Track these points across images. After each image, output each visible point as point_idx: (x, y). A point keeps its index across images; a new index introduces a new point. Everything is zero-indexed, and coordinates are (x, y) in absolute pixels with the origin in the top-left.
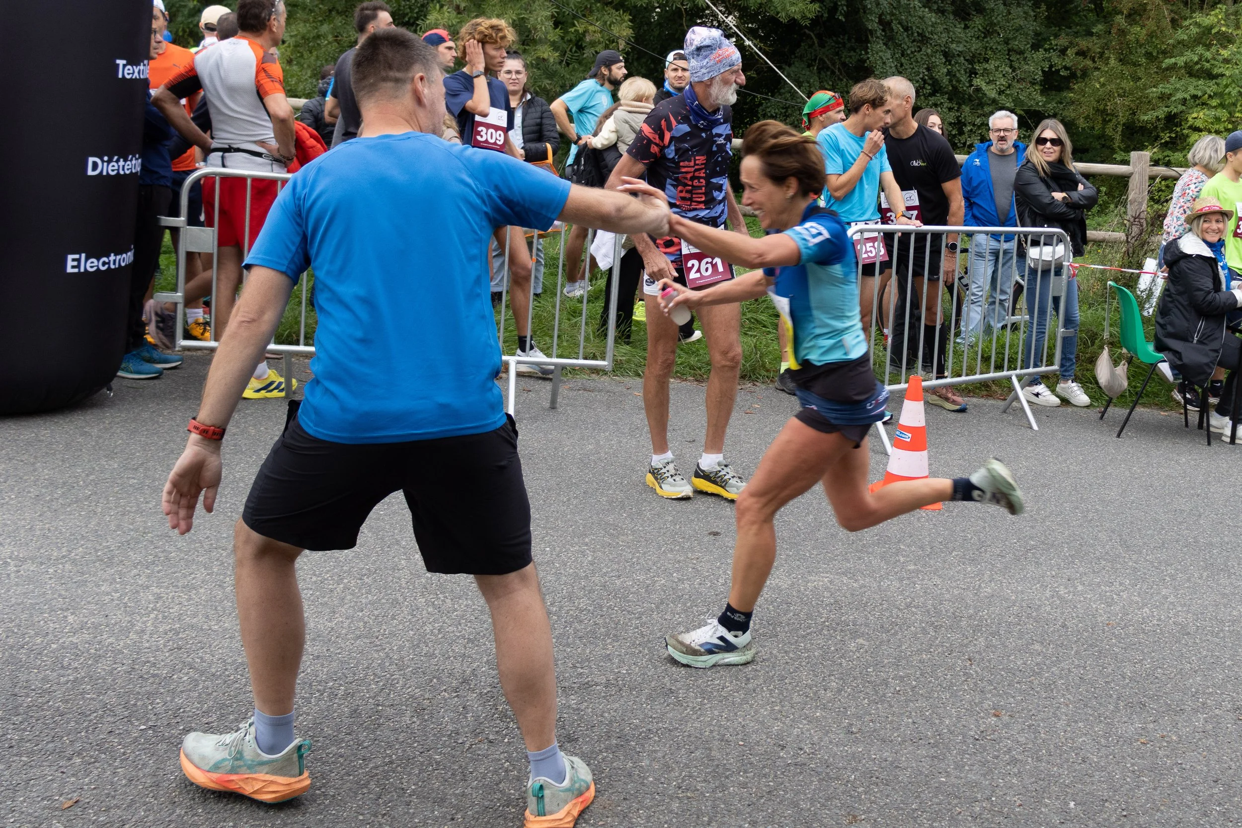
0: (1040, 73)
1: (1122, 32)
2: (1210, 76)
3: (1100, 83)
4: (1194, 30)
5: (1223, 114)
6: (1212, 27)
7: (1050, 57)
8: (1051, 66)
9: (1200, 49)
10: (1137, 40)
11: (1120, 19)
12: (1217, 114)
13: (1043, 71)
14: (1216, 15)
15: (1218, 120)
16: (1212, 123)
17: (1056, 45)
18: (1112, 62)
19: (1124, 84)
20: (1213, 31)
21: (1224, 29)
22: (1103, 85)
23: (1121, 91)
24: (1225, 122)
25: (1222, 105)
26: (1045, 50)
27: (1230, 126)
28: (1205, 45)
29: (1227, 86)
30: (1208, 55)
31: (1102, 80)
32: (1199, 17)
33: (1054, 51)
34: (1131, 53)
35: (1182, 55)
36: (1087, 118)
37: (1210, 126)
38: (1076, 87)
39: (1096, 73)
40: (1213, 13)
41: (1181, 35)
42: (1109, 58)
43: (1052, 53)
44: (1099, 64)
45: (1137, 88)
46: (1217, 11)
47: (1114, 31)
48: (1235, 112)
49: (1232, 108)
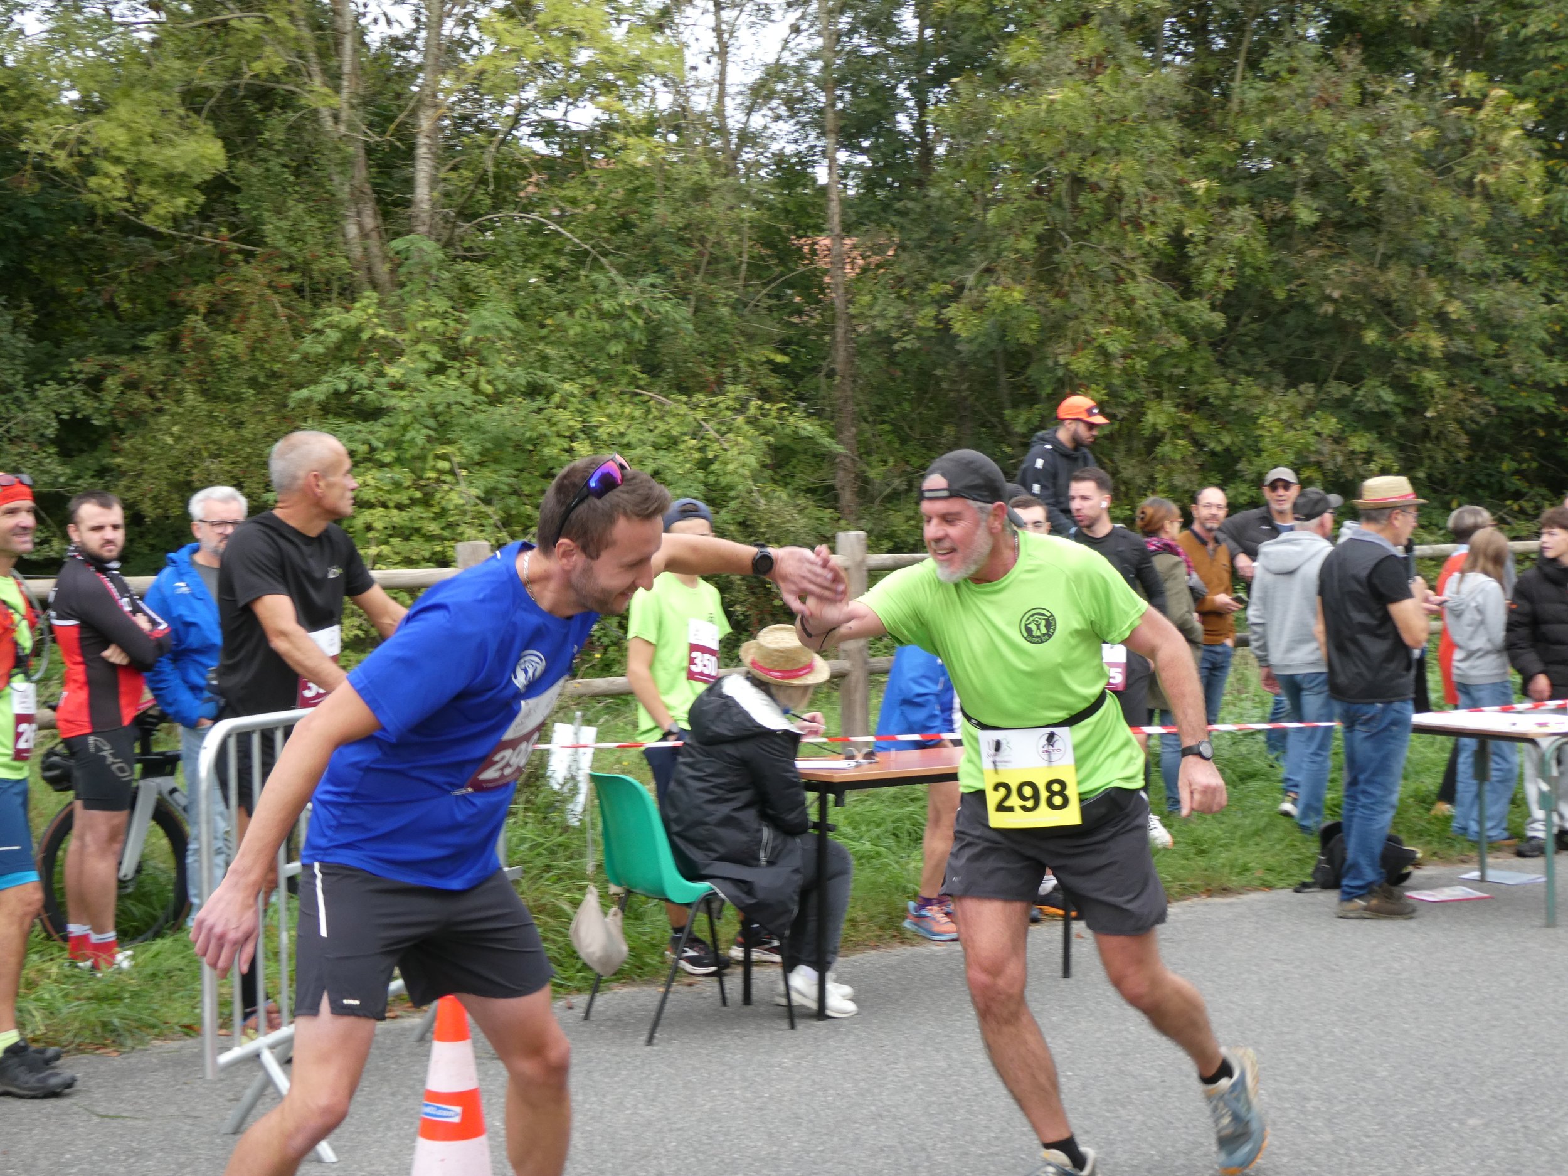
0: (55, 424)
1: (201, 345)
2: (373, 414)
3: (172, 435)
4: (333, 336)
5: (403, 475)
6: (359, 329)
7: (71, 395)
8: (75, 411)
9: (347, 370)
10: (234, 358)
11: (195, 321)
12: (397, 476)
13: (61, 422)
14: (364, 309)
15: (397, 485)
16: (389, 492)
17: (80, 372)
18: (191, 397)
19: (216, 434)
20: (365, 336)
21: (381, 332)
22: (178, 439)
23: (212, 447)
24: (408, 488)
25: (399, 461)
26: (62, 382)
27: (418, 495)
28: (353, 361)
29: (405, 428)
30: (362, 378)
31: (176, 429)
32: (335, 314)
33: (77, 381)
34: (220, 379)
35: (315, 381)
36: (155, 499)
37: (386, 497)
38: (126, 445)
39: (164, 419)
40: (357, 305)
41: (311, 346)
42: (180, 392)
43: (73, 388)
44: (166, 402)
45: (243, 440)
46: (365, 302)
47: (186, 343)
48: (424, 469)
49: (419, 464)
